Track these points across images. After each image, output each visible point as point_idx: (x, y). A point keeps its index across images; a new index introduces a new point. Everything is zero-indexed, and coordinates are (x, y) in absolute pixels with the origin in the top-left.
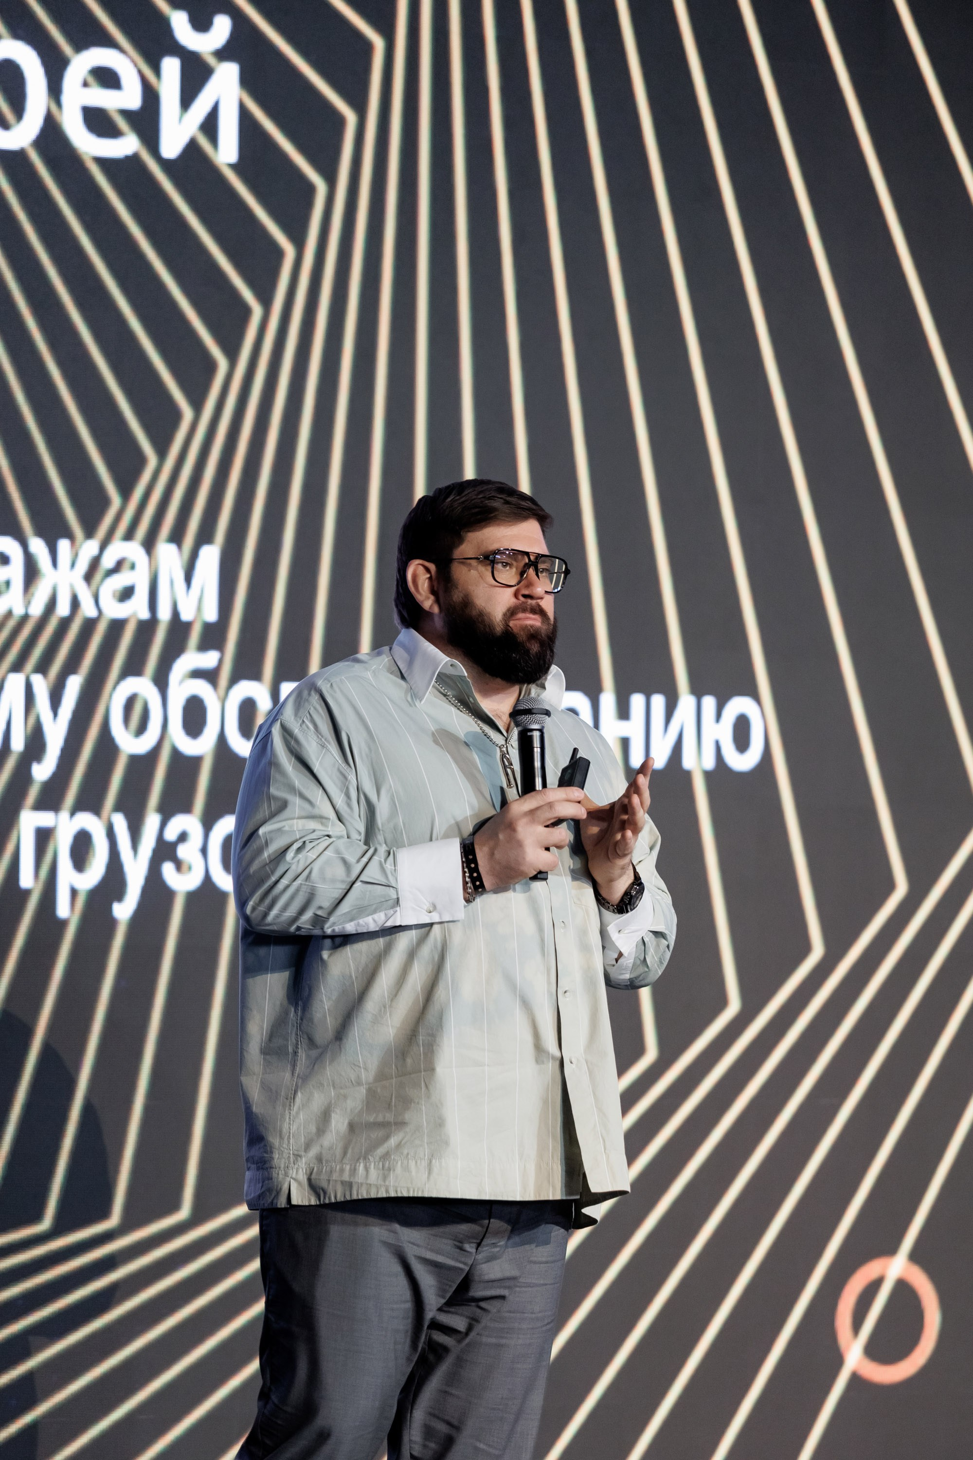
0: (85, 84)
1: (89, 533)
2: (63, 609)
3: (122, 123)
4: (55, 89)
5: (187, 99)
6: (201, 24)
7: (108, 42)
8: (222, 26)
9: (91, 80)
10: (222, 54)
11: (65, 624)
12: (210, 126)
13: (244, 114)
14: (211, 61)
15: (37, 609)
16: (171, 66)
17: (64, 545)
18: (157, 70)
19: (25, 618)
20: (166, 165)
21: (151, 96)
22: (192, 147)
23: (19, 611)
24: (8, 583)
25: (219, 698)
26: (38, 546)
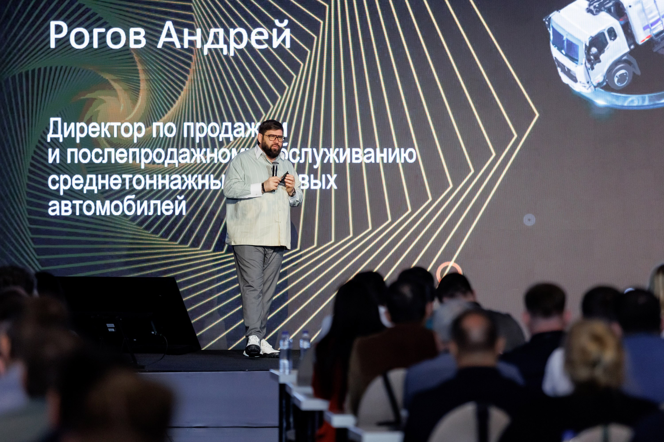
0: (256, 35)
1: (258, 121)
2: (253, 136)
3: (264, 42)
4: (249, 36)
5: (279, 36)
6: (281, 21)
7: (261, 27)
8: (286, 22)
9: (257, 34)
10: (286, 27)
11: (253, 138)
12: (284, 41)
13: (291, 39)
14: (284, 29)
15: (247, 136)
16: (275, 30)
17: (253, 124)
18: (272, 32)
19: (245, 138)
20: (273, 49)
21: (270, 37)
22: (280, 45)
23: (243, 136)
24: (241, 131)
25: (288, 152)
26: (247, 124)
